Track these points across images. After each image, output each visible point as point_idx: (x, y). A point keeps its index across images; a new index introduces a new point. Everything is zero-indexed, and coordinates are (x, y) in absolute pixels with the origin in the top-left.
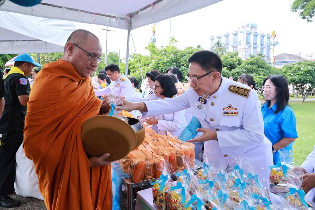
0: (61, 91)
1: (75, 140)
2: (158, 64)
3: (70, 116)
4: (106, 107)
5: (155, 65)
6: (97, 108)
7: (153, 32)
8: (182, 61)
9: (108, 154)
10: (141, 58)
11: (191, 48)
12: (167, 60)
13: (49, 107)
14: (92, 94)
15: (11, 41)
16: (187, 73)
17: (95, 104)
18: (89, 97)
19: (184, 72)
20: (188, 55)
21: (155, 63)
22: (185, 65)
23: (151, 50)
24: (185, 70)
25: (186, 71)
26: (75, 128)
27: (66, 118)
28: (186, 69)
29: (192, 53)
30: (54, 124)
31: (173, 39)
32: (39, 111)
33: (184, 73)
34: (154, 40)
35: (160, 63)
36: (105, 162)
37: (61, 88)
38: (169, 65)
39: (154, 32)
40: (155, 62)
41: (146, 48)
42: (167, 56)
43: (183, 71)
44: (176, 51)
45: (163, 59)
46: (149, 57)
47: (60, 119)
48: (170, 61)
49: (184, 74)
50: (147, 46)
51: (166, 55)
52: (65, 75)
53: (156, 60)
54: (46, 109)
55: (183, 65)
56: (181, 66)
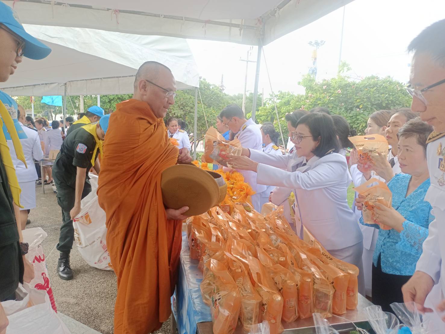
0: (139, 135)
1: (154, 190)
2: (315, 105)
3: (147, 163)
4: (184, 158)
5: (310, 108)
6: (175, 156)
7: (313, 59)
8: (356, 101)
9: (187, 208)
10: (291, 98)
11: (373, 77)
12: (329, 99)
13: (128, 152)
14: (168, 140)
15: (117, 77)
16: (363, 120)
17: (171, 153)
18: (166, 144)
19: (358, 117)
20: (367, 89)
21: (311, 105)
22: (361, 107)
23: (306, 86)
24: (360, 114)
25: (362, 115)
26: (154, 176)
27: (143, 166)
28: (362, 113)
29: (374, 87)
30: (131, 171)
31: (344, 65)
32: (118, 155)
33: (358, 119)
34: (313, 71)
35: (318, 104)
36: (182, 216)
37: (140, 132)
38: (333, 107)
39: (315, 59)
40: (310, 103)
41: (299, 83)
42: (330, 93)
43: (357, 115)
44: (346, 84)
45: (324, 98)
46: (302, 96)
47: (137, 166)
48: (335, 101)
49: (358, 122)
50: (301, 81)
51: (329, 91)
52: (143, 117)
53: (311, 100)
54: (124, 154)
55: (358, 107)
56: (354, 109)
